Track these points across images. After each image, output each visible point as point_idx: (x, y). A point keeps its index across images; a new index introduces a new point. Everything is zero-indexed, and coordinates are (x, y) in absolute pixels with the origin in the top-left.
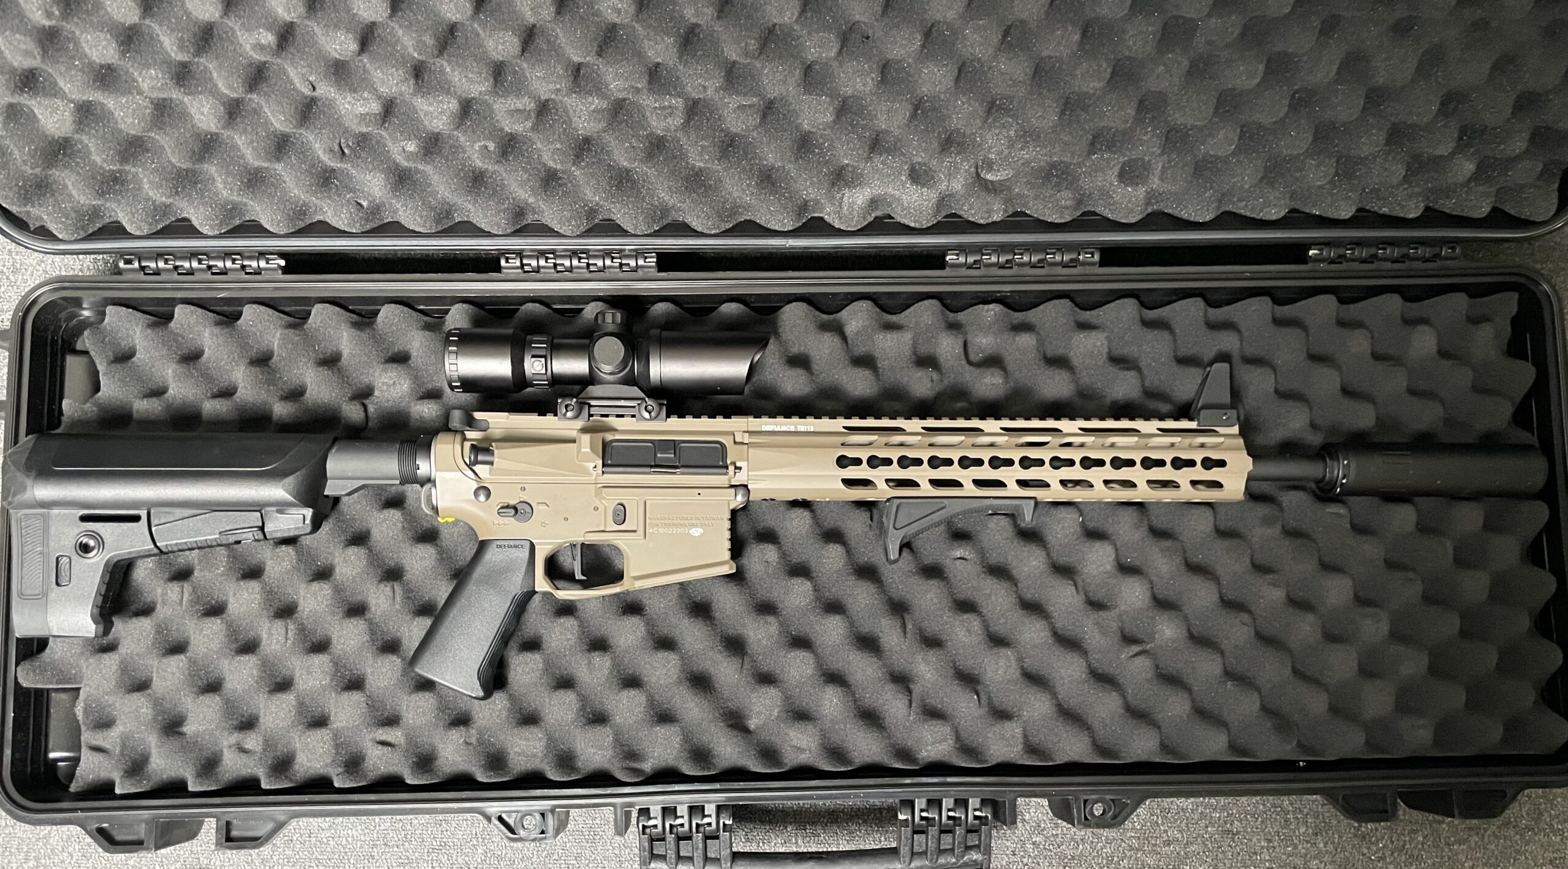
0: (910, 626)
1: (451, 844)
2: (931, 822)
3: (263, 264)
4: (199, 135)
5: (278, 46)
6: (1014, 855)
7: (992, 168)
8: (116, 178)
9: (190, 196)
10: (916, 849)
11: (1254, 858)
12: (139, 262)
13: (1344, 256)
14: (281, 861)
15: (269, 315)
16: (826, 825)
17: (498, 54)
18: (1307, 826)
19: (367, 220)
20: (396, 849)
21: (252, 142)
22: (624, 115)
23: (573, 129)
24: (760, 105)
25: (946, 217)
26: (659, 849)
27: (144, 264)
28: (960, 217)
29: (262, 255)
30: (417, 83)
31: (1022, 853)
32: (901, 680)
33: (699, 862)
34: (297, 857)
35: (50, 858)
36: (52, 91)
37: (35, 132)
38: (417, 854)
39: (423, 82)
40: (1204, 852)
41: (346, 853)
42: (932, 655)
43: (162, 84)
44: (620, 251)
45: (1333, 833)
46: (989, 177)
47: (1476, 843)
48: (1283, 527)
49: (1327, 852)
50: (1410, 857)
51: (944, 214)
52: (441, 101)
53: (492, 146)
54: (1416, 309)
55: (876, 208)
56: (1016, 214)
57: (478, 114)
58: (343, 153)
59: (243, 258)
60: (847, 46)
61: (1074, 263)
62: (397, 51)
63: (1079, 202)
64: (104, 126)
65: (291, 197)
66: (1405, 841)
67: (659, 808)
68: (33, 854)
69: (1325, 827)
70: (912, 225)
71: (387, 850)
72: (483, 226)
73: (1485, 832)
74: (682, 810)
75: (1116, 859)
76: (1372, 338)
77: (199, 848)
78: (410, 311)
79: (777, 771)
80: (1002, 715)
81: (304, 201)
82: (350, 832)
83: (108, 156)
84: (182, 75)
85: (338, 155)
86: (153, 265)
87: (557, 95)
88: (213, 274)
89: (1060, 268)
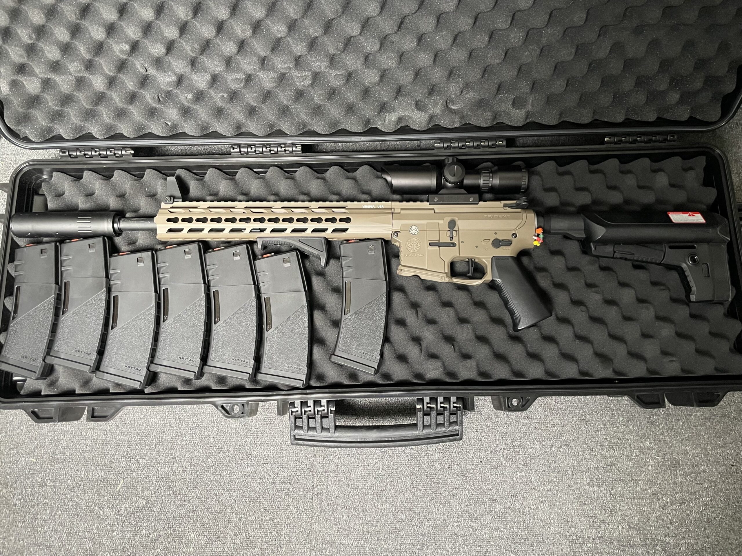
0: (420, 314)
1: (202, 425)
2: (433, 409)
3: (123, 152)
4: (96, 93)
5: (131, 51)
6: (477, 431)
7: (454, 103)
8: (60, 114)
9: (92, 121)
10: (426, 423)
11: (597, 433)
12: (69, 152)
13: (621, 141)
14: (120, 434)
15: (126, 175)
16: (384, 417)
17: (227, 52)
18: (623, 417)
19: (170, 131)
20: (175, 428)
21: (119, 95)
22: (285, 81)
23: (262, 87)
24: (345, 74)
25: (433, 126)
26: (299, 423)
27: (71, 153)
28: (440, 126)
29: (124, 148)
30: (192, 67)
31: (481, 431)
32: (417, 340)
33: (319, 429)
34: (128, 432)
35: (12, 432)
36: (32, 74)
37: (24, 93)
38: (185, 431)
39: (195, 67)
40: (572, 430)
41: (151, 430)
42: (431, 327)
43: (80, 69)
44: (285, 144)
45: (637, 421)
46: (453, 107)
47: (709, 426)
48: (599, 266)
49: (634, 430)
50: (676, 433)
51: (432, 124)
52: (203, 76)
53: (226, 95)
54: (657, 165)
55: (401, 122)
56: (466, 124)
57: (220, 82)
58: (159, 100)
59: (115, 150)
60: (383, 46)
61: (494, 146)
62: (183, 53)
63: (495, 118)
64: (54, 89)
65: (136, 121)
66: (673, 425)
67: (299, 402)
68: (4, 430)
69: (632, 418)
70: (418, 129)
71: (171, 428)
72: (222, 133)
73: (714, 420)
74: (310, 403)
75: (528, 434)
76: (637, 179)
77: (82, 427)
78: (189, 172)
79: (356, 384)
80: (466, 356)
81: (143, 123)
82: (153, 420)
83: (55, 102)
84: (89, 65)
85: (157, 100)
86: (74, 154)
87: (254, 71)
88: (101, 157)
89: (488, 148)
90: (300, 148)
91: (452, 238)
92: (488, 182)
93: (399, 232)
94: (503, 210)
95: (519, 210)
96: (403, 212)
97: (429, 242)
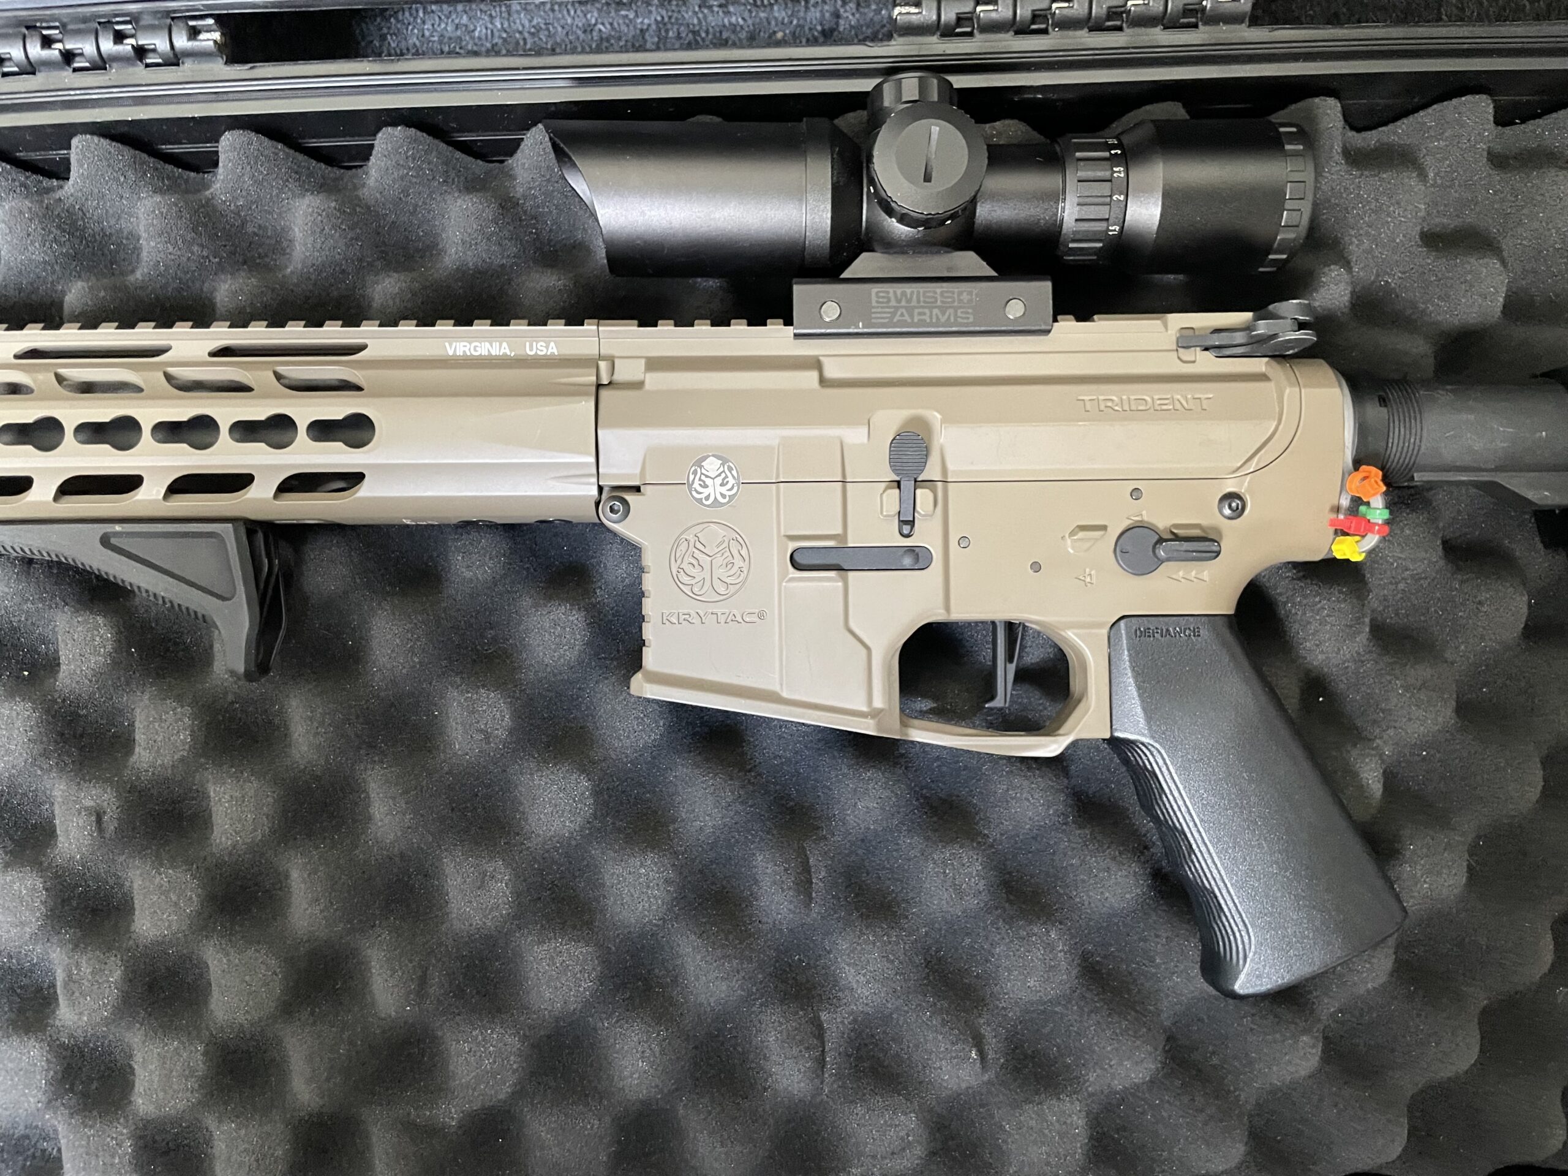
89: (1084, 32)
90: (210, 38)
91: (912, 523)
92: (1103, 212)
93: (637, 489)
94: (1172, 365)
95: (1259, 365)
96: (655, 381)
97: (792, 546)
